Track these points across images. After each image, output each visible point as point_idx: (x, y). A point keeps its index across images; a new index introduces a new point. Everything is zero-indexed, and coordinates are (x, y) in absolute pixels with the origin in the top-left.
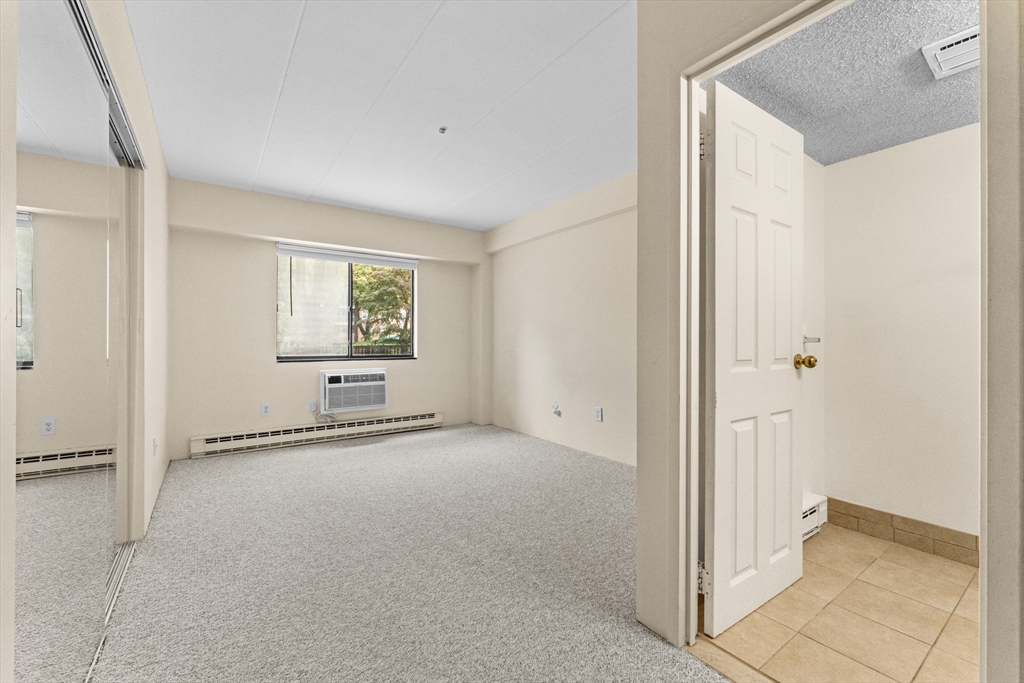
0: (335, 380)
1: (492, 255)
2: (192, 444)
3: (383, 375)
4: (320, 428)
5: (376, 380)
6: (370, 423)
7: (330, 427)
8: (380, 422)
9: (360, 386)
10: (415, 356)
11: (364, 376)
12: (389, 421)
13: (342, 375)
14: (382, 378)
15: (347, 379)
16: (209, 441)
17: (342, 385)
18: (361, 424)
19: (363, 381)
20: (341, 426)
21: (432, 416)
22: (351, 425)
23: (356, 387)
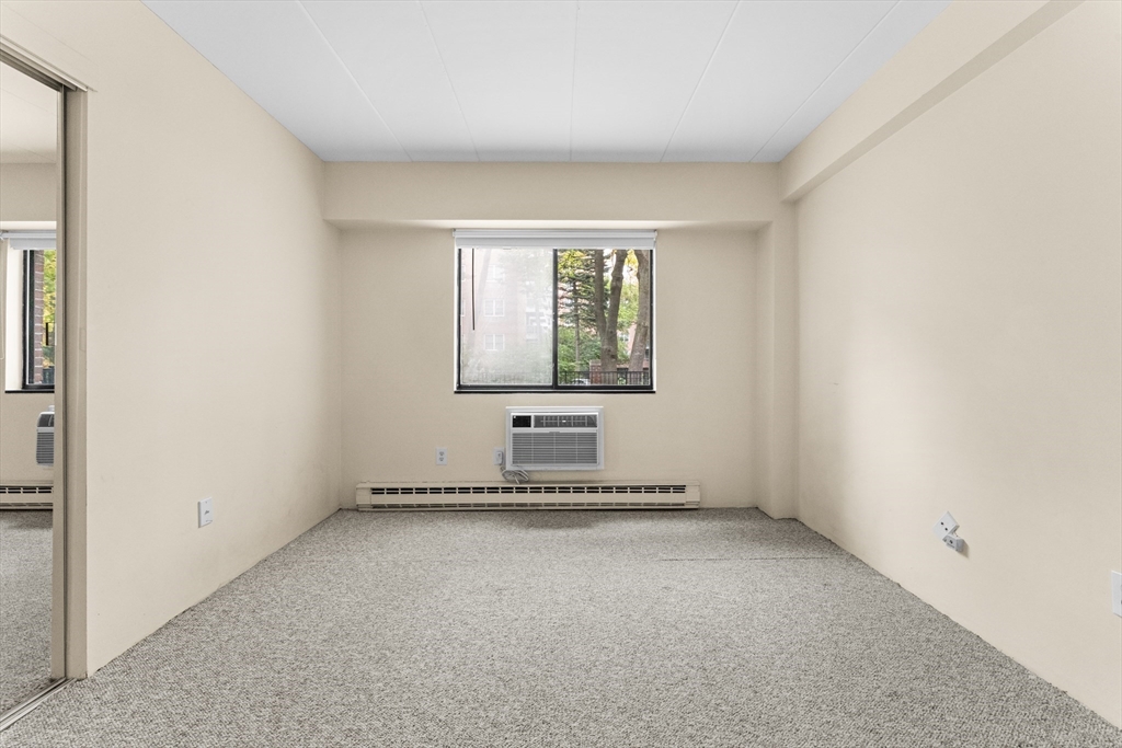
0: (521, 421)
1: (795, 203)
2: (359, 492)
3: (595, 416)
4: (507, 490)
5: (583, 425)
6: (578, 490)
7: (521, 490)
8: (593, 490)
9: (558, 434)
10: (655, 389)
11: (565, 417)
12: (607, 490)
13: (532, 415)
14: (591, 421)
15: (540, 422)
16: (377, 491)
17: (532, 430)
18: (564, 490)
19: (562, 425)
20: (536, 490)
21: (680, 489)
22: (550, 490)
23: (551, 434)
